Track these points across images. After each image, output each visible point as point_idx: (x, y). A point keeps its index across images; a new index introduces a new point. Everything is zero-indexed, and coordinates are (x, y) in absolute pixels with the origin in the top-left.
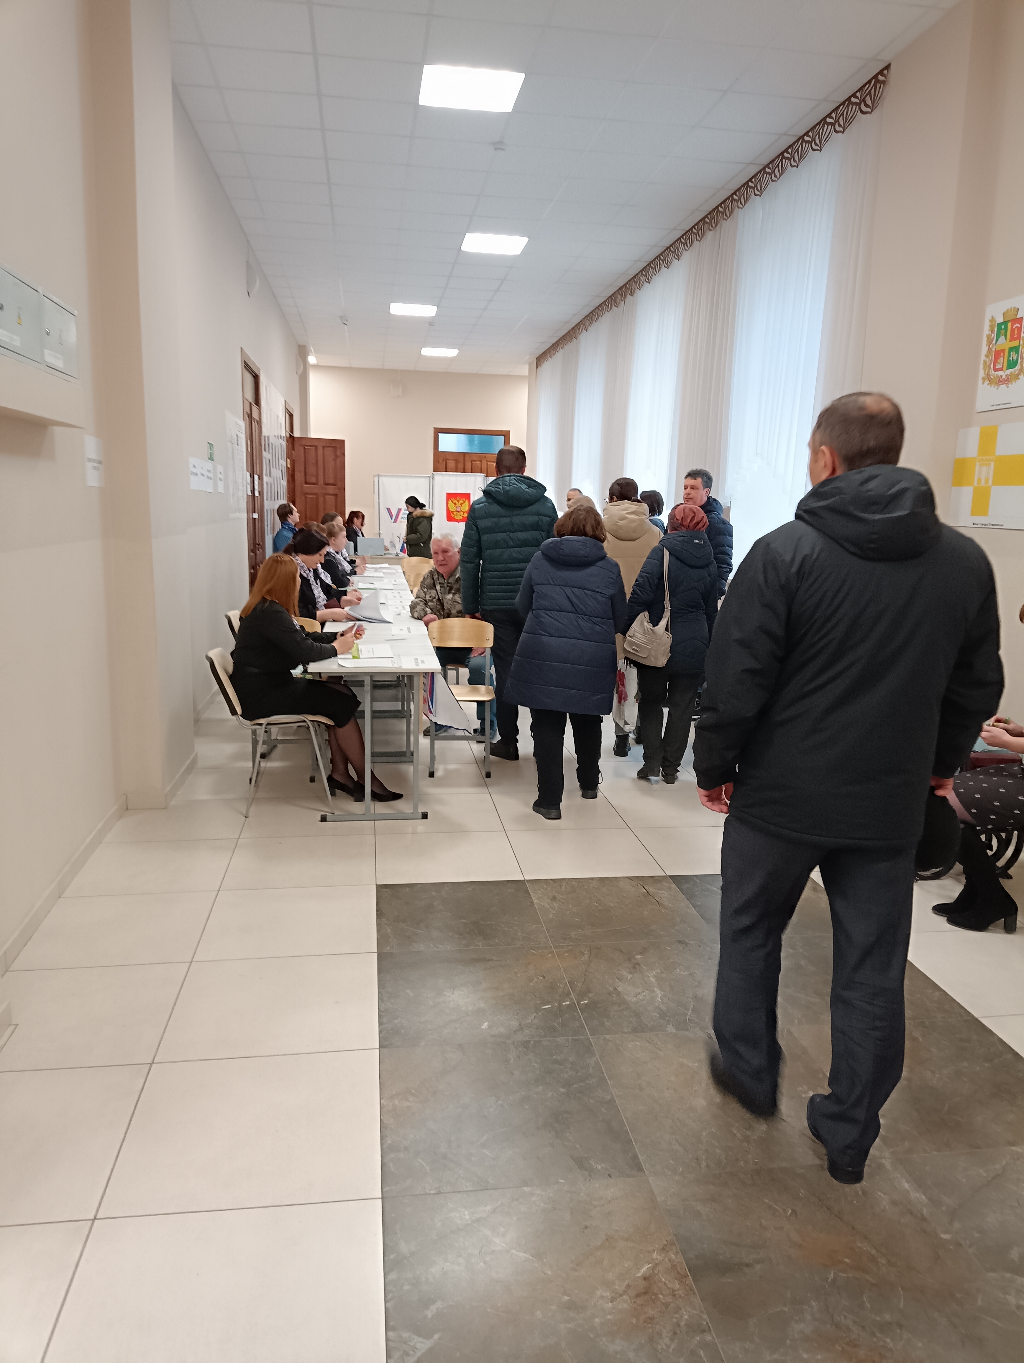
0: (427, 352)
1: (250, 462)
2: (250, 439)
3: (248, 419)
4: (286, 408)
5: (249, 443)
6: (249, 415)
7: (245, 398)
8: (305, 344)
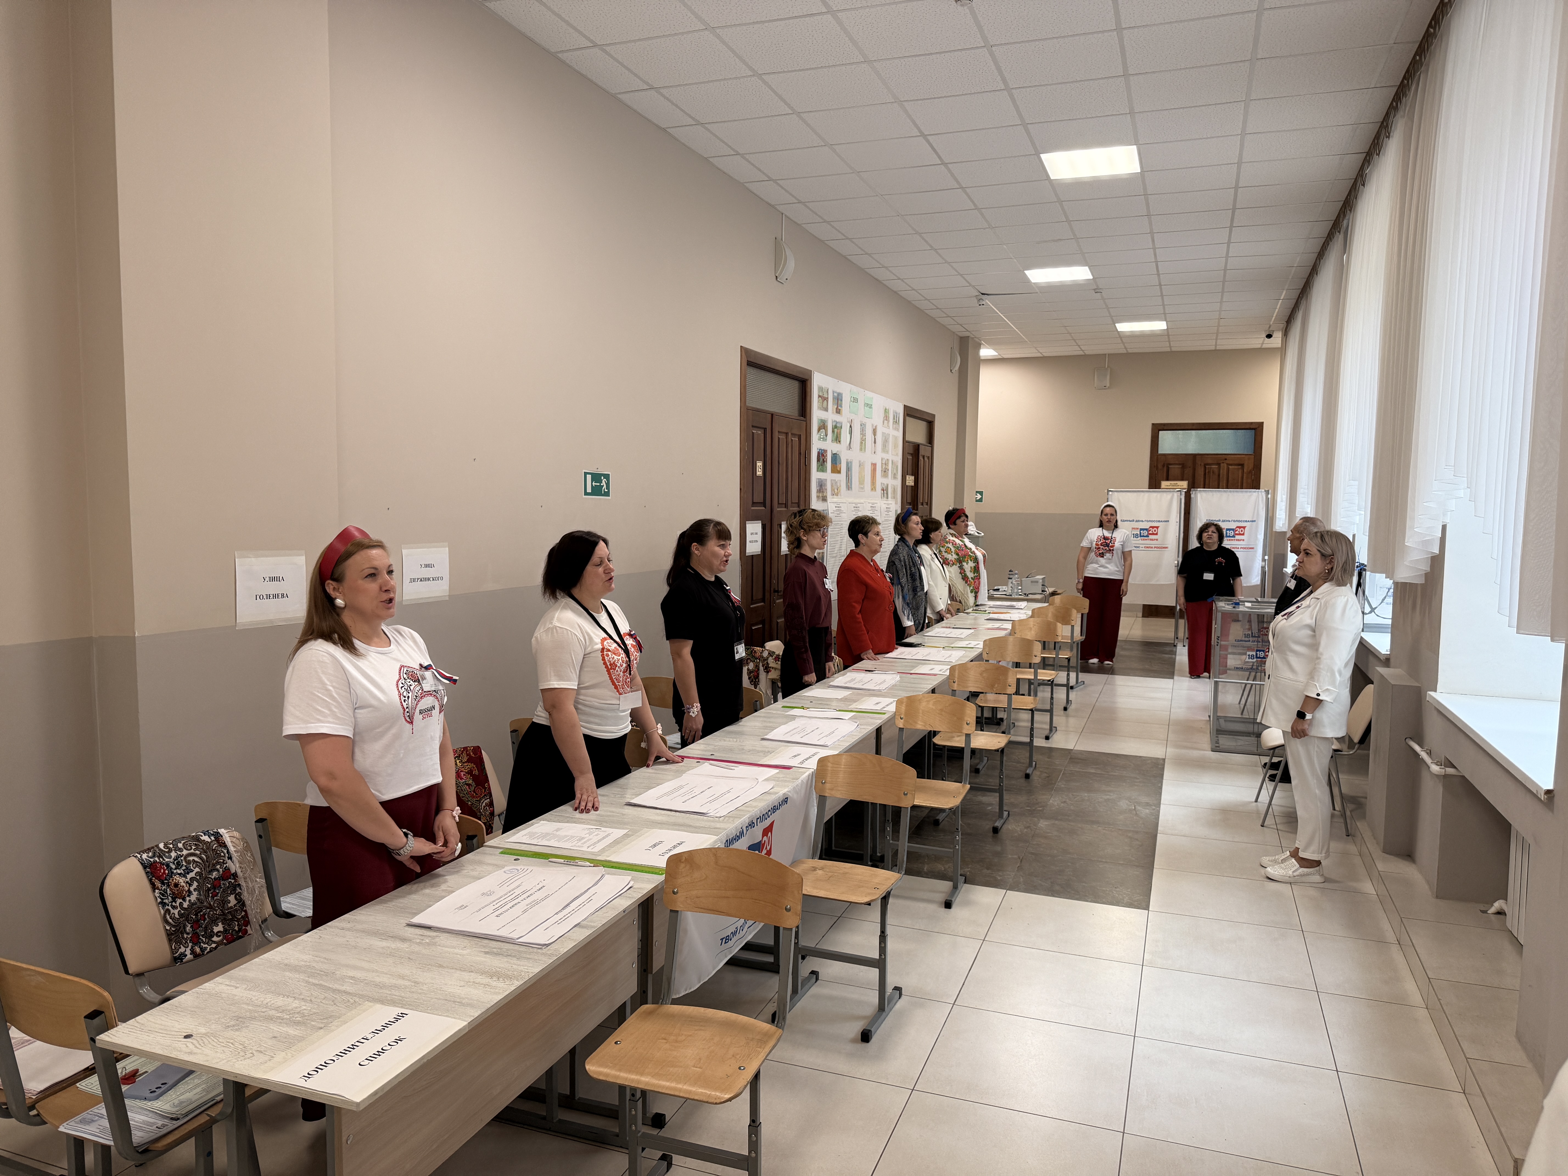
0: (1124, 327)
1: (759, 488)
2: (763, 460)
3: (758, 434)
4: (908, 415)
5: (759, 464)
6: (765, 429)
7: (748, 409)
8: (967, 334)
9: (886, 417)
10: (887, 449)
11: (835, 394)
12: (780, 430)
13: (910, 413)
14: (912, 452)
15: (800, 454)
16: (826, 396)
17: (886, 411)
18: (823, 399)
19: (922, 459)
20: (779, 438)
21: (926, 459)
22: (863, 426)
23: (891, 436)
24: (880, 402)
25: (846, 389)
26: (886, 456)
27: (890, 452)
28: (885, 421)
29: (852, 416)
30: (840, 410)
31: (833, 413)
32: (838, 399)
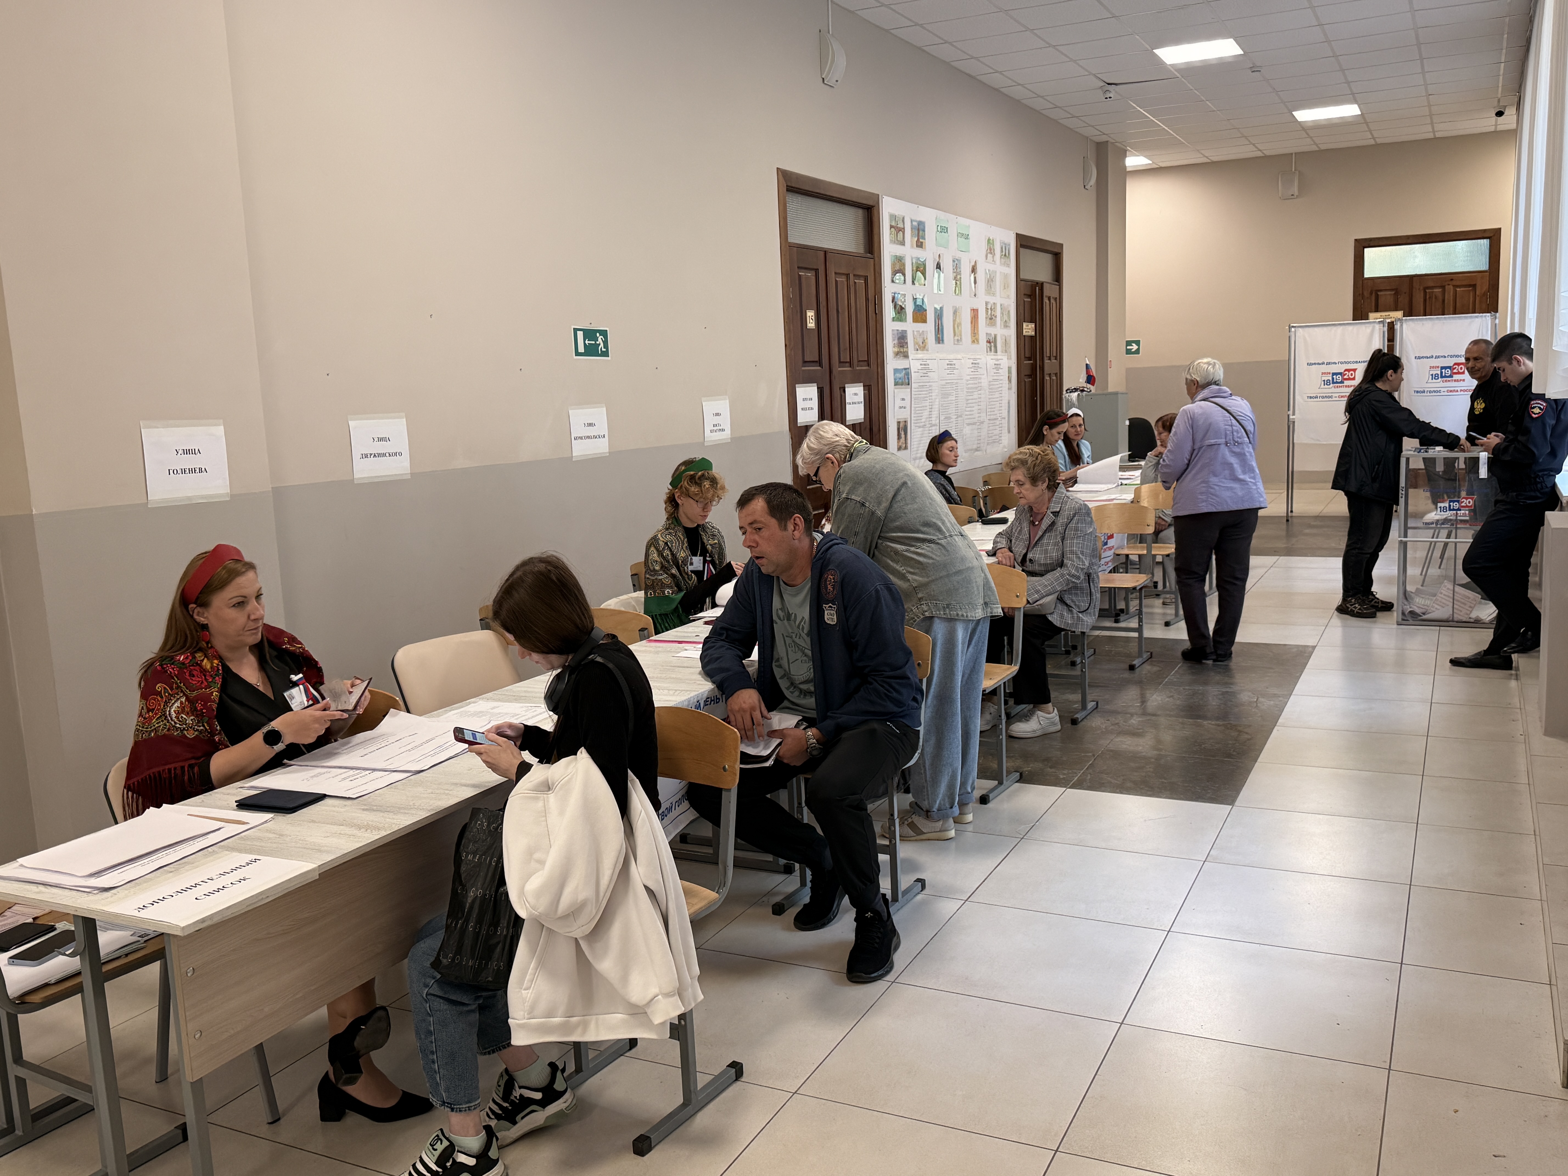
0: (1304, 115)
1: (812, 344)
2: (815, 308)
3: (807, 277)
4: (1022, 246)
5: (811, 314)
6: (816, 270)
7: (792, 246)
8: (1104, 138)
9: (991, 250)
10: (992, 289)
11: (915, 224)
12: (837, 271)
13: (1024, 243)
14: (1029, 293)
15: (867, 299)
16: (900, 225)
17: (990, 242)
18: (897, 229)
19: (1048, 302)
20: (836, 281)
21: (1052, 301)
22: (957, 264)
23: (998, 274)
24: (979, 231)
25: (928, 216)
26: (991, 300)
27: (998, 294)
28: (989, 255)
29: (941, 250)
30: (922, 243)
31: (912, 246)
32: (919, 229)
